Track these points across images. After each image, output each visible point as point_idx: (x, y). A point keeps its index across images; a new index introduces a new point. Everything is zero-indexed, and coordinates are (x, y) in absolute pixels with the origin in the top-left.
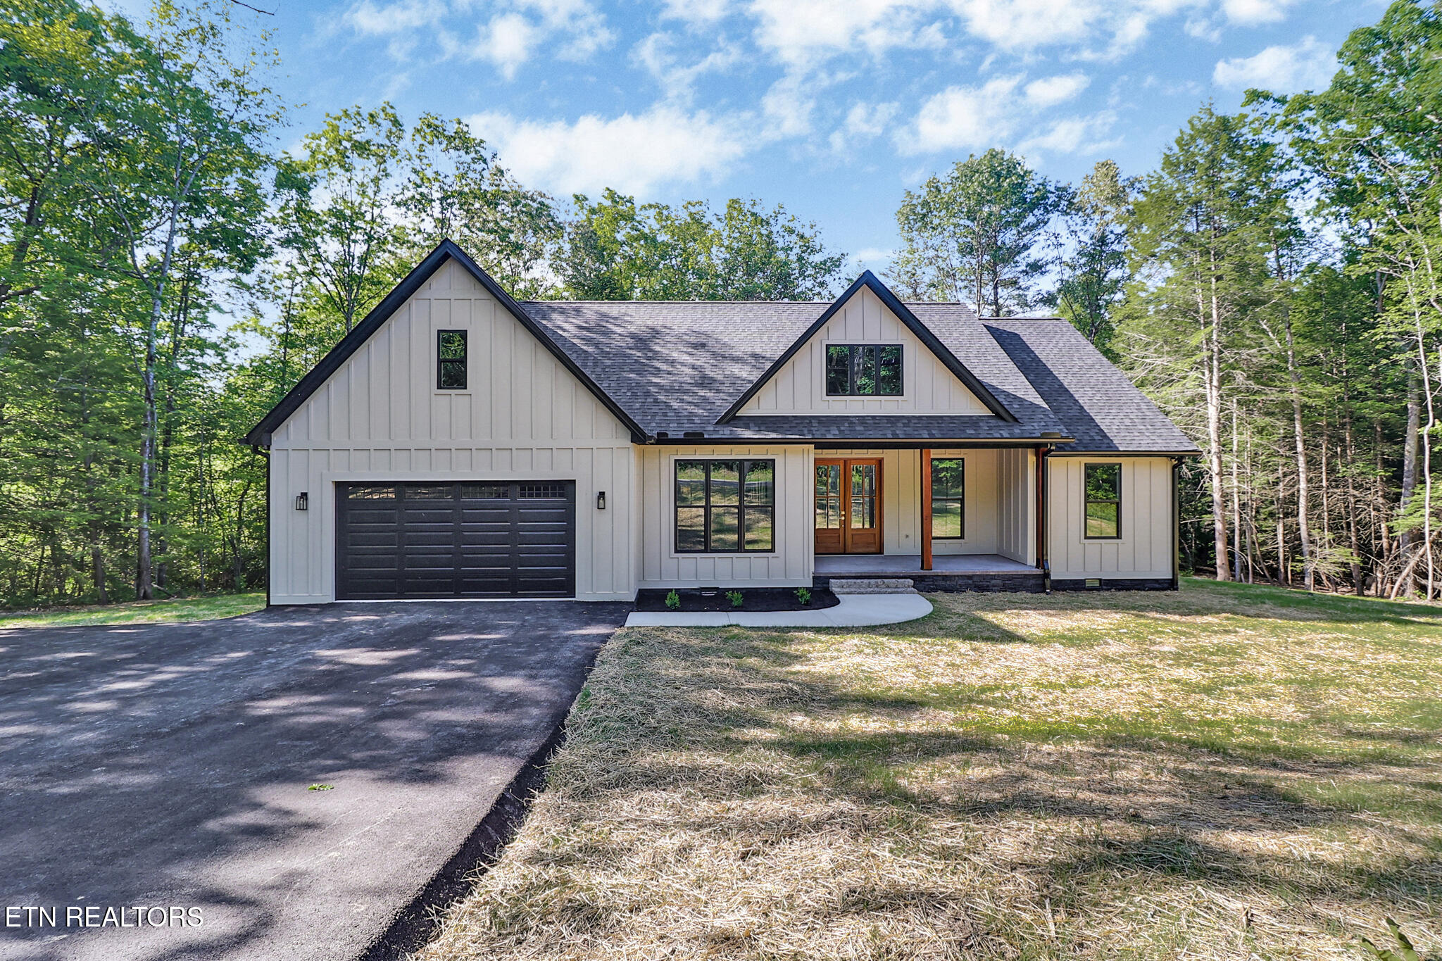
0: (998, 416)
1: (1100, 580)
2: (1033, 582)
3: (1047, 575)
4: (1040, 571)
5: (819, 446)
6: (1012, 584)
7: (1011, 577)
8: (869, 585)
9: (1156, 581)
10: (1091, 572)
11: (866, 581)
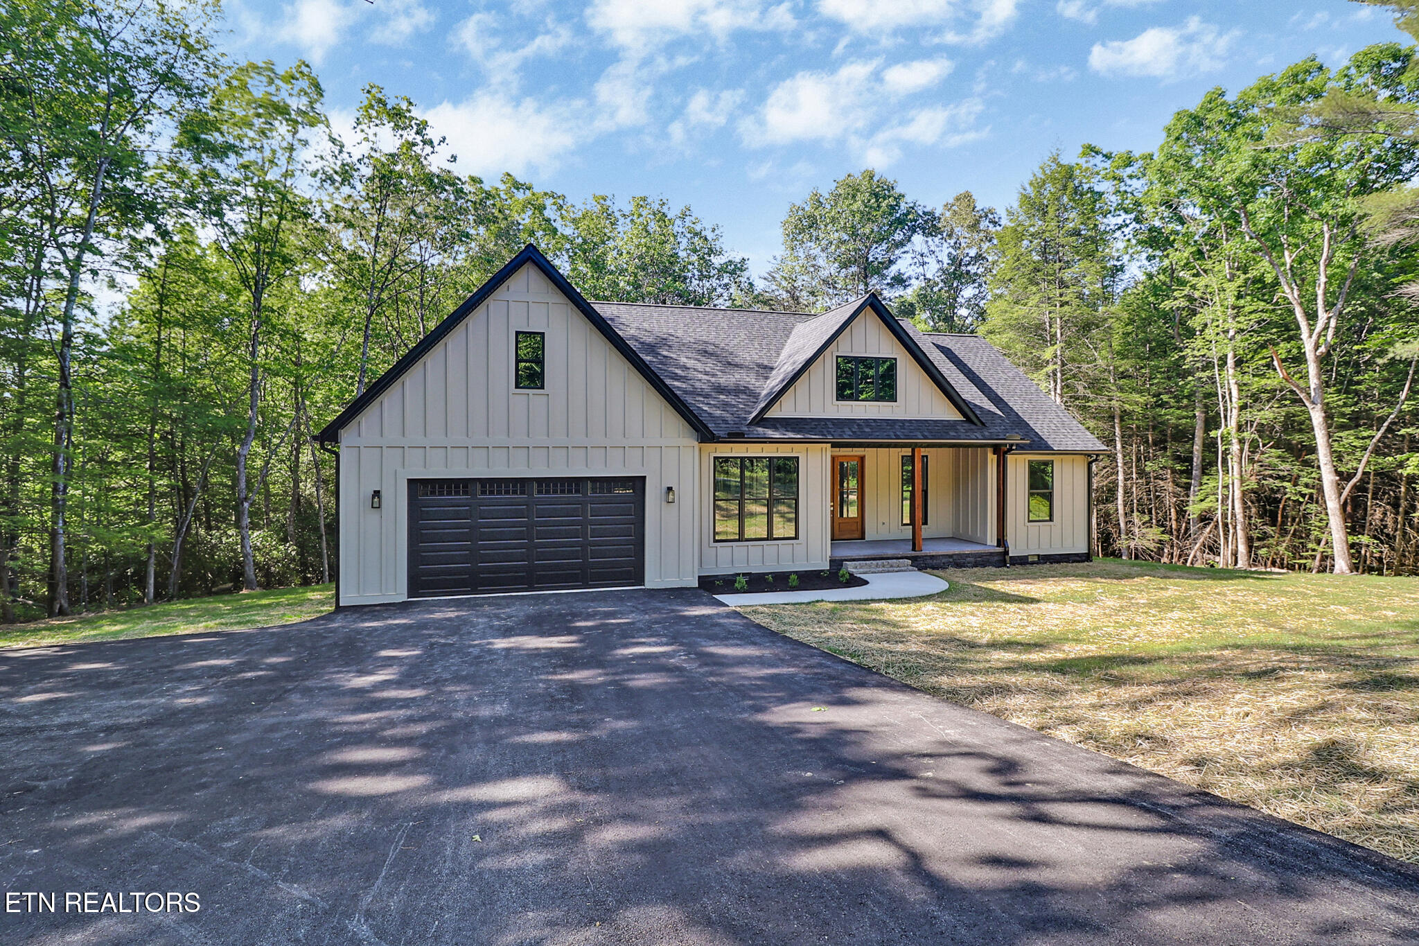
0: (969, 420)
1: (1038, 555)
2: (996, 558)
3: (1006, 553)
4: (1001, 550)
5: (834, 445)
6: (982, 561)
7: (980, 555)
8: (877, 566)
9: (1077, 555)
10: (1033, 550)
11: (874, 562)
